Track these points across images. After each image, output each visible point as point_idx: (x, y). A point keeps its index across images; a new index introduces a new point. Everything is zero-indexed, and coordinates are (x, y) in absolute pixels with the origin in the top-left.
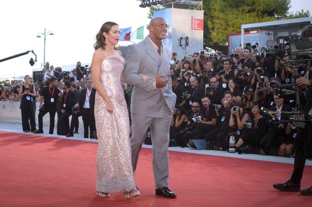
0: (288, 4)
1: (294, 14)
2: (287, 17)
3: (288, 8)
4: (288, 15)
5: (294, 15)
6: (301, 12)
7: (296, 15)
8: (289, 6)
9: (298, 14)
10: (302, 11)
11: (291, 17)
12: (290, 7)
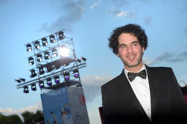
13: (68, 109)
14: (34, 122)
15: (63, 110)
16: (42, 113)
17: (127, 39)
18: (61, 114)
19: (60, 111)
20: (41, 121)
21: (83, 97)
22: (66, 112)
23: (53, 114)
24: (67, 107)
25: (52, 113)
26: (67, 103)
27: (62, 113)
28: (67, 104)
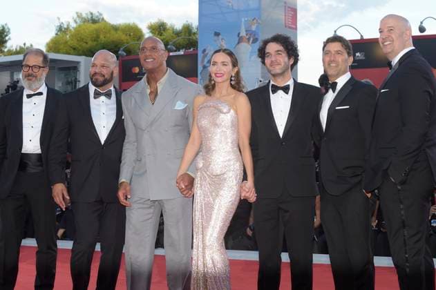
0: (6, 36)
1: (14, 48)
2: (4, 51)
3: (6, 41)
4: (6, 50)
5: (14, 50)
6: (23, 46)
7: (16, 49)
8: (7, 38)
9: (18, 49)
10: (25, 44)
11: (10, 53)
12: (10, 39)
13: (255, 31)
14: (174, 48)
15: (243, 34)
16: (195, 30)
17: (273, 48)
18: (237, 42)
19: (237, 34)
20: (190, 49)
21: (295, 11)
22: (249, 39)
23: (220, 37)
24: (254, 28)
25: (217, 34)
26: (255, 18)
27: (240, 40)
28: (255, 21)
